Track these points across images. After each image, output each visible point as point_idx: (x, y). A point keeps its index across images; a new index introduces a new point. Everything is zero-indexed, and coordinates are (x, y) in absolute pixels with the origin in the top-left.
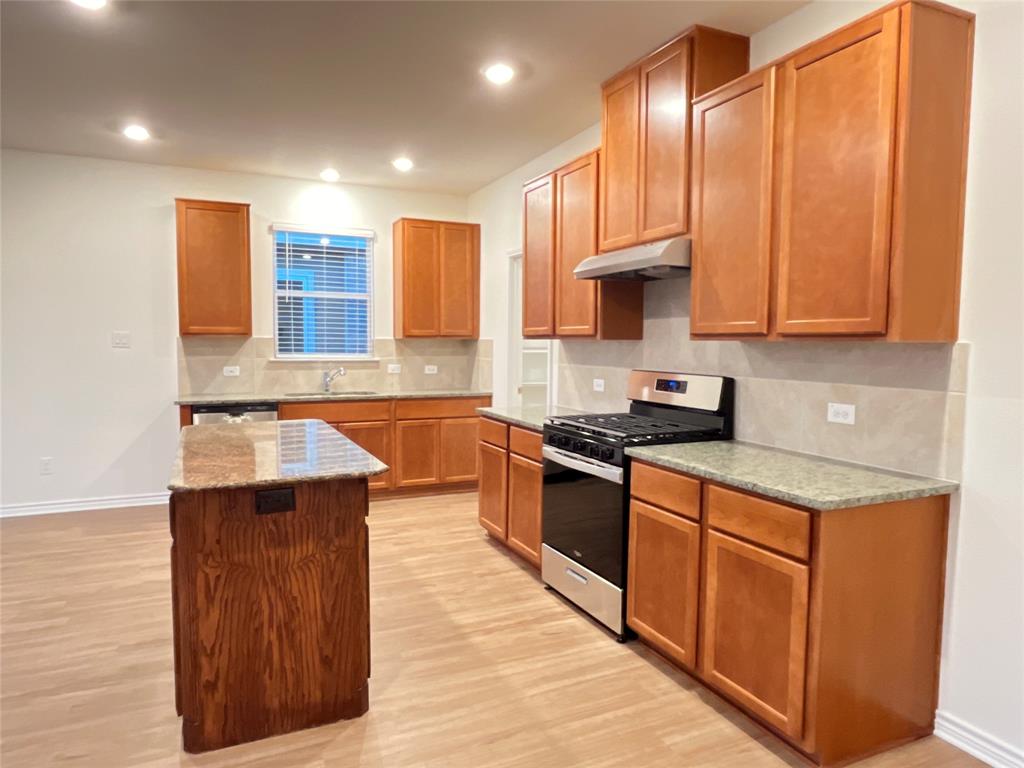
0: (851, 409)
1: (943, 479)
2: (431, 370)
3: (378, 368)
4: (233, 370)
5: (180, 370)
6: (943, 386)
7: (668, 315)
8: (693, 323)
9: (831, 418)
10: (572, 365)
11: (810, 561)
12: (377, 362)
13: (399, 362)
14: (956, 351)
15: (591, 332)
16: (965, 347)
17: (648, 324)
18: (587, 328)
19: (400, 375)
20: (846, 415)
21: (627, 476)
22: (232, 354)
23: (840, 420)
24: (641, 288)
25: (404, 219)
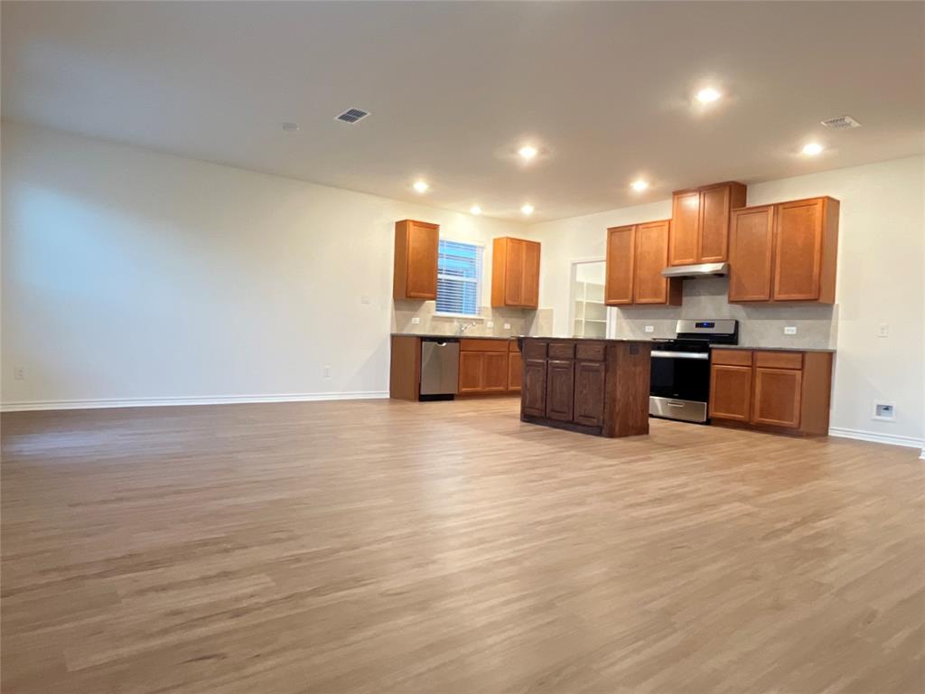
0: (794, 328)
1: (831, 348)
2: (507, 326)
3: (483, 323)
4: (416, 320)
5: (392, 318)
6: (831, 319)
7: (700, 295)
8: (729, 297)
9: (786, 332)
10: (628, 320)
11: (802, 369)
12: (482, 320)
13: (492, 320)
14: (835, 307)
15: (664, 301)
16: (837, 305)
17: (685, 299)
18: (662, 300)
19: (493, 328)
20: (792, 331)
21: (710, 356)
22: (416, 311)
23: (790, 333)
24: (682, 282)
25: (507, 238)
